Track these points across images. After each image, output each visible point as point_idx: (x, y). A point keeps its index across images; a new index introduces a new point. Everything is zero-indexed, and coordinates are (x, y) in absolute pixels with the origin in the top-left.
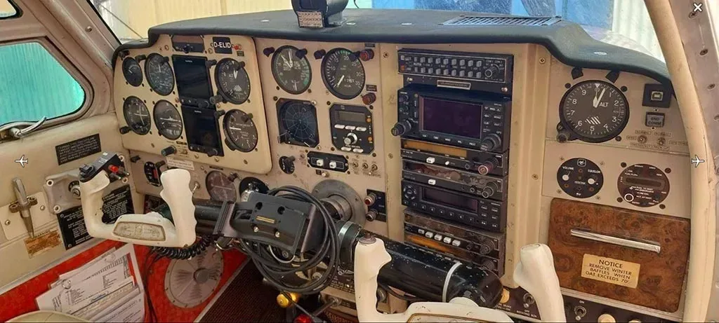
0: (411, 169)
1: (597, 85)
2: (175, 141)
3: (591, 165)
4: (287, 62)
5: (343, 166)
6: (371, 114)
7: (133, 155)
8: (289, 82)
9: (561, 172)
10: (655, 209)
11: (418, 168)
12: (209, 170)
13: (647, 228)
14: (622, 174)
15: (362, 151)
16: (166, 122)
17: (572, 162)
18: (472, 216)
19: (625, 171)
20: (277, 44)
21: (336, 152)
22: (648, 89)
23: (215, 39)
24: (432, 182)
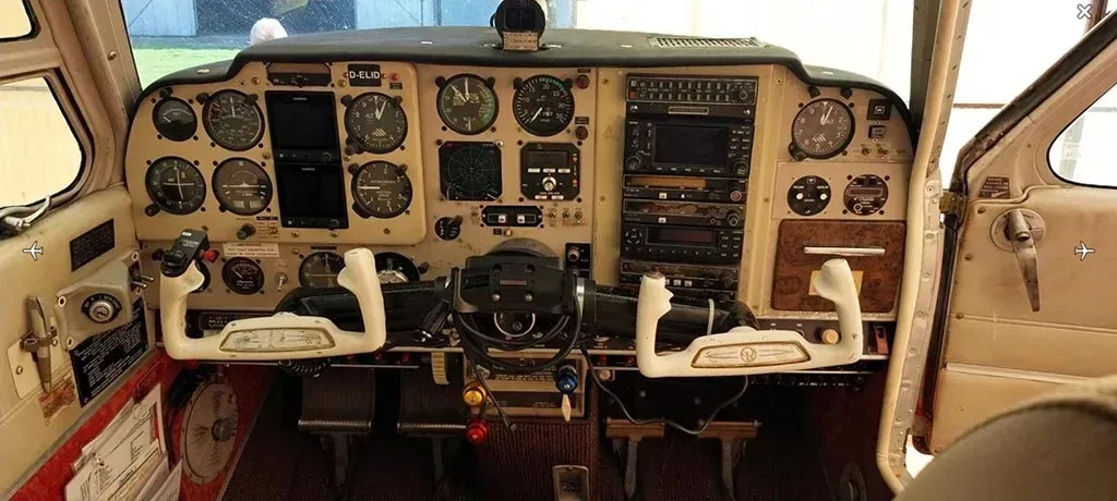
0: (637, 210)
1: (825, 103)
2: (255, 216)
3: (821, 181)
4: (460, 95)
5: (534, 217)
6: (578, 152)
7: (152, 249)
8: (461, 120)
9: (792, 193)
10: (875, 216)
11: (645, 208)
12: (307, 252)
13: (869, 234)
14: (848, 187)
15: (562, 197)
16: (233, 190)
17: (803, 181)
18: (710, 250)
19: (851, 183)
20: (448, 72)
21: (527, 203)
22: (872, 104)
23: (351, 68)
24: (663, 220)
